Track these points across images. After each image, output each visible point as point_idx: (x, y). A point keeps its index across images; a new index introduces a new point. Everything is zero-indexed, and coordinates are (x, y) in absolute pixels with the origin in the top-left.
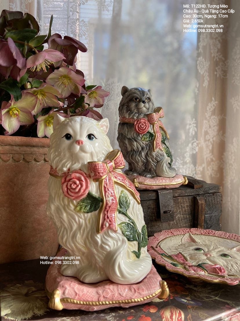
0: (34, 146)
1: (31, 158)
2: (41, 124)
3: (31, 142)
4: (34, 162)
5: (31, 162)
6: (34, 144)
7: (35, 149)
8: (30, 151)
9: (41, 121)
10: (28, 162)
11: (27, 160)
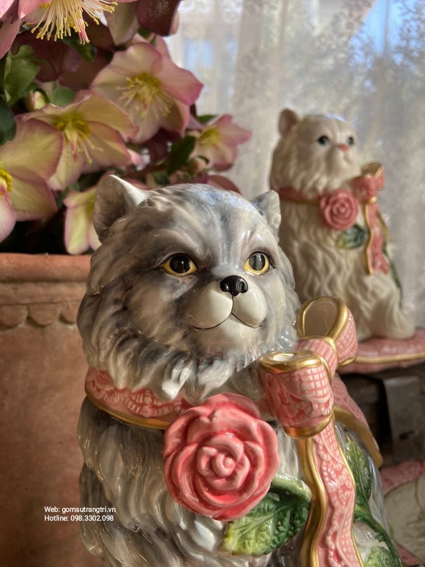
0: (57, 281)
1: (49, 314)
2: (76, 216)
3: (47, 268)
4: (58, 325)
5: (50, 325)
6: (58, 274)
7: (62, 289)
8: (47, 295)
9: (76, 207)
10: (43, 327)
11: (40, 320)
